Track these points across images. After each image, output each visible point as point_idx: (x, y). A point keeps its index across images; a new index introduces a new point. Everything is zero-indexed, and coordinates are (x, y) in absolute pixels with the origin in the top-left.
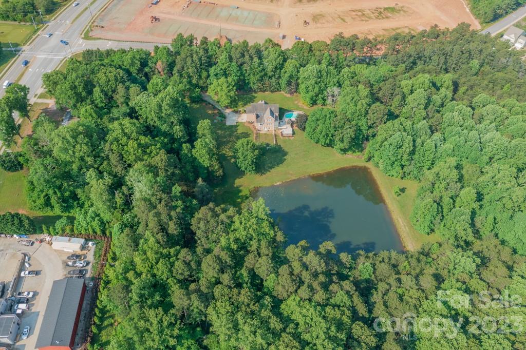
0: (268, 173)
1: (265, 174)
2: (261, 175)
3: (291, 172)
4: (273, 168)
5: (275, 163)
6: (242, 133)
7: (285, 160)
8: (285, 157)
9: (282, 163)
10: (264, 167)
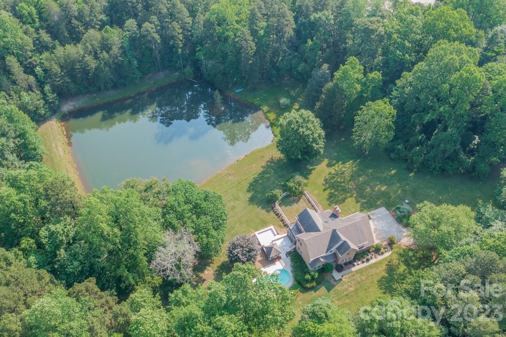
0: (264, 164)
1: (268, 161)
2: (272, 159)
3: (230, 178)
4: (260, 174)
5: (261, 182)
6: (344, 200)
7: (248, 191)
8: (250, 195)
9: (251, 185)
10: (274, 170)
